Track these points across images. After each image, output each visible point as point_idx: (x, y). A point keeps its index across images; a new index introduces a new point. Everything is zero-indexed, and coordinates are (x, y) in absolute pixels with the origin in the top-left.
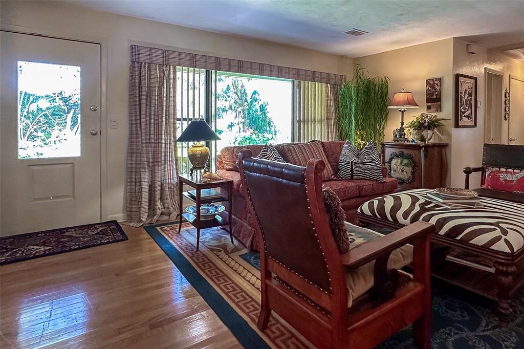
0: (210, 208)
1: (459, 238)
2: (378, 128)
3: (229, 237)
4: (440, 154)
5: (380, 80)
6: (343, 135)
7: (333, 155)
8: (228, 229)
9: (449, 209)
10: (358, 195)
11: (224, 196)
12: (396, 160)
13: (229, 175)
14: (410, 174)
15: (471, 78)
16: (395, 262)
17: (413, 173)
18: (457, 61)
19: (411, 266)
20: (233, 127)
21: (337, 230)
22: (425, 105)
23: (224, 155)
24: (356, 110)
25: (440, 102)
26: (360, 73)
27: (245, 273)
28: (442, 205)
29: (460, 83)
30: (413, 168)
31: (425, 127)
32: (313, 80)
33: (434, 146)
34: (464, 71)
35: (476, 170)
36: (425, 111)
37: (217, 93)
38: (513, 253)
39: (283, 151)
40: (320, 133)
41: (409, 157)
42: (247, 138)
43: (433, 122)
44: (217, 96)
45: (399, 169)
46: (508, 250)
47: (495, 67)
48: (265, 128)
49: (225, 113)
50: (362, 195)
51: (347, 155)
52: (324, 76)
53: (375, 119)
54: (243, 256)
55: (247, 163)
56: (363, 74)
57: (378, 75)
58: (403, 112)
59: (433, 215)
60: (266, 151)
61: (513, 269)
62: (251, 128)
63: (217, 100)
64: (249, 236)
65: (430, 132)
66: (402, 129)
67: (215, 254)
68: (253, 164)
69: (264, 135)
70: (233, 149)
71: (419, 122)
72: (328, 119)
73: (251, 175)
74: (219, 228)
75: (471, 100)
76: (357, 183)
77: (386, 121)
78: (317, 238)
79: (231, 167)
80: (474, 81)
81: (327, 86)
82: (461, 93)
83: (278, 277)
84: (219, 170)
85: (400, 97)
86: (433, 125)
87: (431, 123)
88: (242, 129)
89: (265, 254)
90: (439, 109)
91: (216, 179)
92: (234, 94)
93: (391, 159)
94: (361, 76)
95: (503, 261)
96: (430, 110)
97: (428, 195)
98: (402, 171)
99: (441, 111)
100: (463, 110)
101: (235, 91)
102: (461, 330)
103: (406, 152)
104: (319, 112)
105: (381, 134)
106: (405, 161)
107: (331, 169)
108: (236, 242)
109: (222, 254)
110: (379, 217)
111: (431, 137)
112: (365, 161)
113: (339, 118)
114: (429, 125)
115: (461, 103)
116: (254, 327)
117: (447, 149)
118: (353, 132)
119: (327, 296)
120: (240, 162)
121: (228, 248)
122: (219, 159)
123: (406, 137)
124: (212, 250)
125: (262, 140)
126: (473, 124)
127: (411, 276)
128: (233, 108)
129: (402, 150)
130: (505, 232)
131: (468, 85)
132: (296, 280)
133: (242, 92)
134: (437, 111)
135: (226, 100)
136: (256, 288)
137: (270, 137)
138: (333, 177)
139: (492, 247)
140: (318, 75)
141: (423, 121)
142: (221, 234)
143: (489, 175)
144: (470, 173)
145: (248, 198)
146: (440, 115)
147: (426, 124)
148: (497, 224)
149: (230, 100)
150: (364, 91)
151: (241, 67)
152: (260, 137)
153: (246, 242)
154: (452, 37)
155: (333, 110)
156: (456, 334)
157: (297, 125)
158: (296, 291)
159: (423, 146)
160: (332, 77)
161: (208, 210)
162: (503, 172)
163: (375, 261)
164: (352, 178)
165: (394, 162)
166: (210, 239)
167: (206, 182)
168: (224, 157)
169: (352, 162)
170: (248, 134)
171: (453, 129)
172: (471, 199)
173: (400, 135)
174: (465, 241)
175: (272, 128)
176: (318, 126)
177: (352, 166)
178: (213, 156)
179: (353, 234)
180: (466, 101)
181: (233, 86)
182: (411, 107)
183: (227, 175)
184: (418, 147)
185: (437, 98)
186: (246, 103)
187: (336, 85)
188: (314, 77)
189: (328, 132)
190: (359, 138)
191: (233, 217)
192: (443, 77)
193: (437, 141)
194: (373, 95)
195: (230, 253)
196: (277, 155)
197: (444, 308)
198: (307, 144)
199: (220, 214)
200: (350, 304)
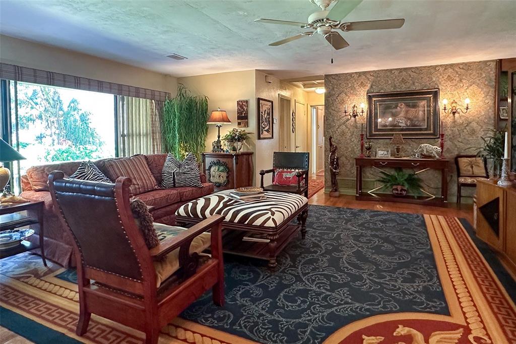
0: (13, 234)
1: (246, 223)
2: (200, 140)
3: (40, 261)
4: (248, 160)
5: (201, 99)
6: (168, 148)
7: (156, 166)
8: (40, 253)
9: (243, 203)
10: (179, 200)
11: (33, 219)
12: (214, 168)
13: (38, 196)
14: (225, 178)
15: (269, 101)
16: (197, 247)
17: (227, 177)
18: (258, 88)
19: (210, 249)
20: (43, 139)
21: (147, 231)
22: (237, 121)
23: (31, 175)
24: (179, 125)
25: (247, 119)
26: (183, 91)
27: (61, 291)
28: (240, 201)
29: (261, 105)
30: (228, 173)
31: (236, 140)
32: (137, 96)
33: (243, 154)
34: (264, 95)
35: (268, 172)
36: (236, 127)
37: (18, 98)
38: (276, 226)
39: (104, 167)
40: (145, 147)
41: (225, 165)
42: (63, 152)
43: (242, 135)
44: (18, 102)
45: (217, 174)
46: (273, 225)
47: (286, 93)
48: (88, 139)
49: (30, 123)
50: (183, 200)
51: (169, 167)
52: (149, 93)
53: (197, 133)
54: (59, 276)
55: (58, 184)
56: (185, 93)
57: (199, 94)
58: (219, 127)
59: (231, 209)
60: (83, 168)
61: (277, 237)
62: (69, 140)
63: (19, 107)
64: (66, 255)
65: (240, 143)
66: (219, 141)
67: (23, 282)
68: (65, 185)
69: (86, 146)
70: (43, 168)
71: (231, 136)
72: (153, 133)
73: (64, 194)
74: (27, 253)
75: (269, 117)
76: (179, 191)
77: (207, 134)
78: (127, 240)
79: (40, 188)
80: (271, 103)
81: (152, 103)
82: (262, 113)
83: (97, 283)
84: (24, 192)
85: (216, 115)
86: (242, 137)
87: (240, 137)
88: (56, 141)
89: (82, 264)
90: (247, 125)
91: (21, 202)
92: (44, 101)
93: (210, 167)
94: (184, 94)
95: (271, 233)
96: (240, 126)
97: (231, 194)
98: (219, 176)
99: (248, 127)
100: (263, 126)
101: (45, 97)
102: (247, 285)
103: (222, 160)
104: (144, 126)
105: (203, 146)
106: (222, 168)
107: (154, 180)
108: (49, 264)
109: (33, 280)
110: (192, 216)
111: (241, 148)
112: (185, 170)
113: (164, 132)
114: (238, 138)
115: (262, 120)
116: (72, 335)
117: (253, 155)
118: (177, 145)
119: (140, 284)
120: (51, 183)
121: (40, 273)
122: (24, 180)
123: (222, 148)
124: (18, 279)
125: (84, 153)
126: (271, 136)
127: (210, 256)
128: (43, 117)
129: (219, 159)
130: (273, 214)
131: (267, 106)
132: (113, 280)
133: (56, 99)
134: (245, 126)
135: (32, 108)
136: (75, 301)
137: (95, 149)
138: (156, 187)
139: (265, 225)
140: (142, 91)
141: (234, 135)
142: (29, 259)
143: (277, 175)
144: (264, 174)
145: (61, 217)
146: (247, 130)
147: (236, 137)
148: (269, 210)
149: (38, 108)
150: (187, 108)
151: (51, 79)
152: (82, 149)
153: (63, 261)
154: (255, 69)
155: (158, 124)
156: (243, 289)
157: (120, 139)
158: (114, 289)
159: (235, 155)
160: (157, 94)
161: (11, 237)
162: (285, 172)
163: (179, 248)
164: (174, 186)
165: (212, 169)
166: (14, 268)
167: (7, 206)
168: (32, 178)
169: (174, 172)
170: (64, 147)
171: (257, 140)
172: (259, 194)
173: (218, 147)
174: (250, 224)
175: (96, 139)
176: (143, 140)
177: (174, 176)
178: (16, 176)
179: (165, 233)
180: (266, 119)
181: (42, 92)
182: (225, 123)
183: (35, 196)
184: (231, 156)
185: (245, 116)
186: (61, 113)
187: (160, 102)
188: (138, 93)
189: (154, 145)
190: (183, 150)
191: (45, 238)
192: (249, 100)
193: (245, 151)
194: (195, 111)
195: (42, 277)
196: (97, 171)
197: (238, 274)
198: (129, 159)
199: (29, 239)
200: (158, 285)
